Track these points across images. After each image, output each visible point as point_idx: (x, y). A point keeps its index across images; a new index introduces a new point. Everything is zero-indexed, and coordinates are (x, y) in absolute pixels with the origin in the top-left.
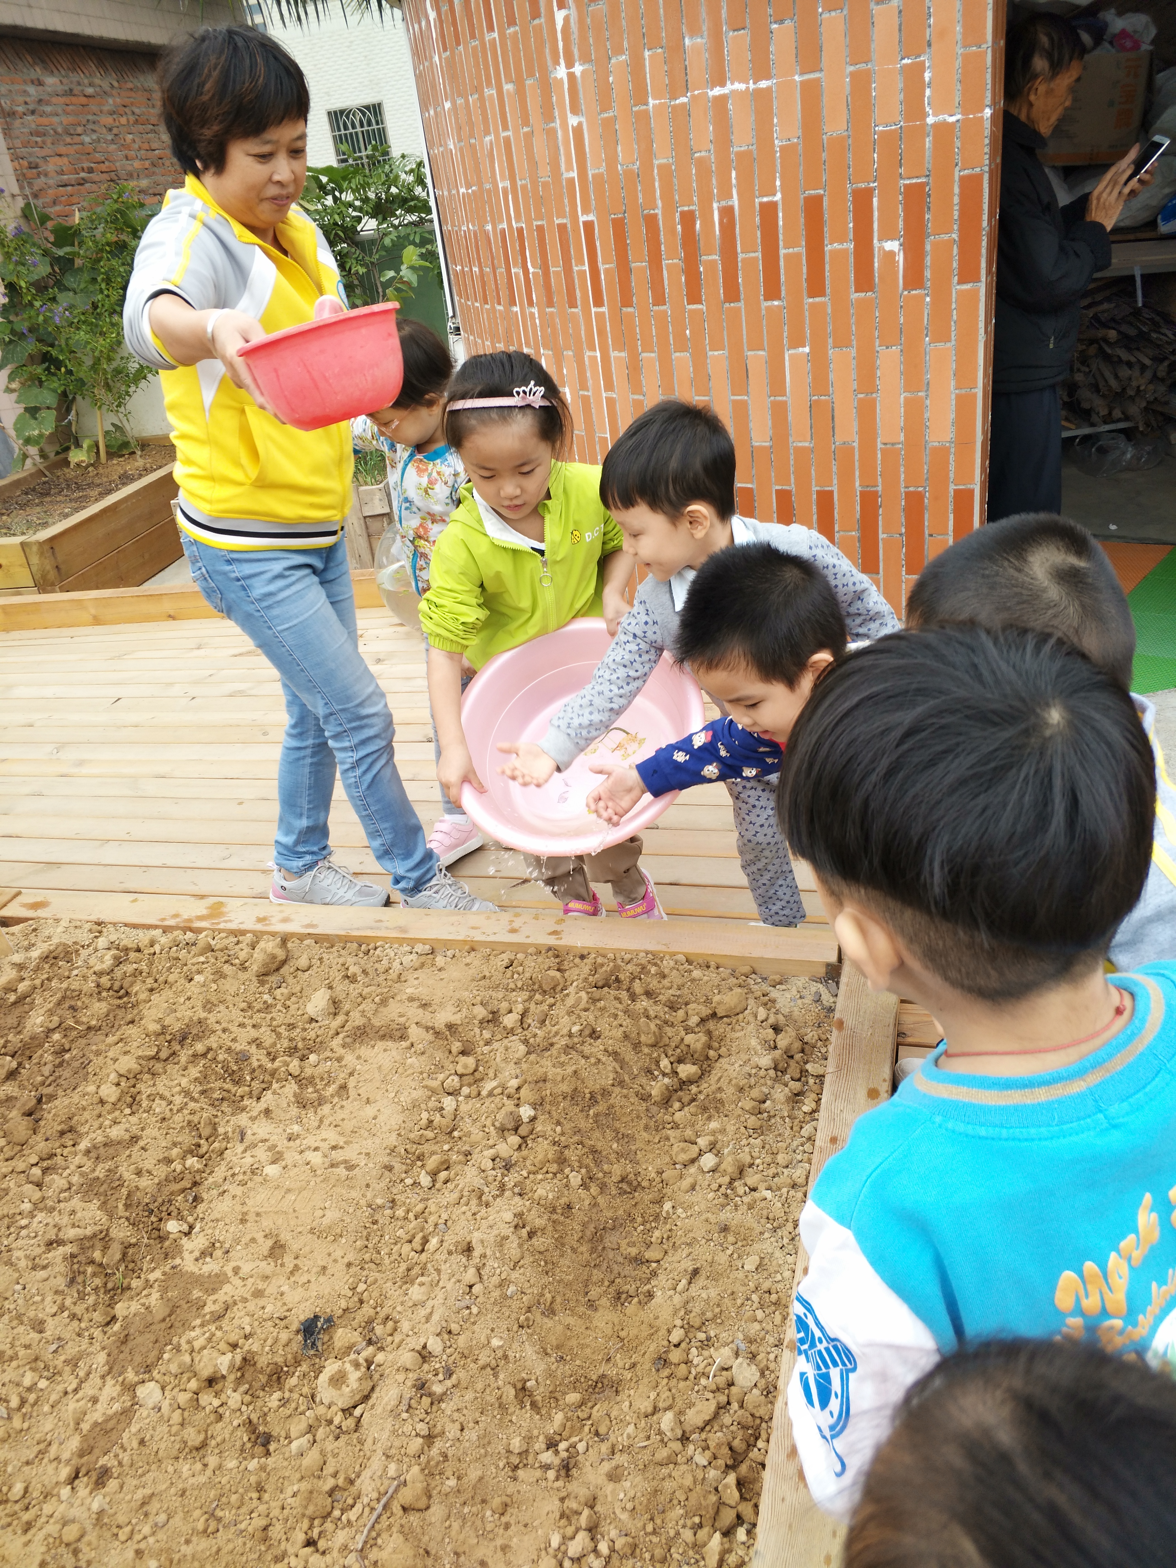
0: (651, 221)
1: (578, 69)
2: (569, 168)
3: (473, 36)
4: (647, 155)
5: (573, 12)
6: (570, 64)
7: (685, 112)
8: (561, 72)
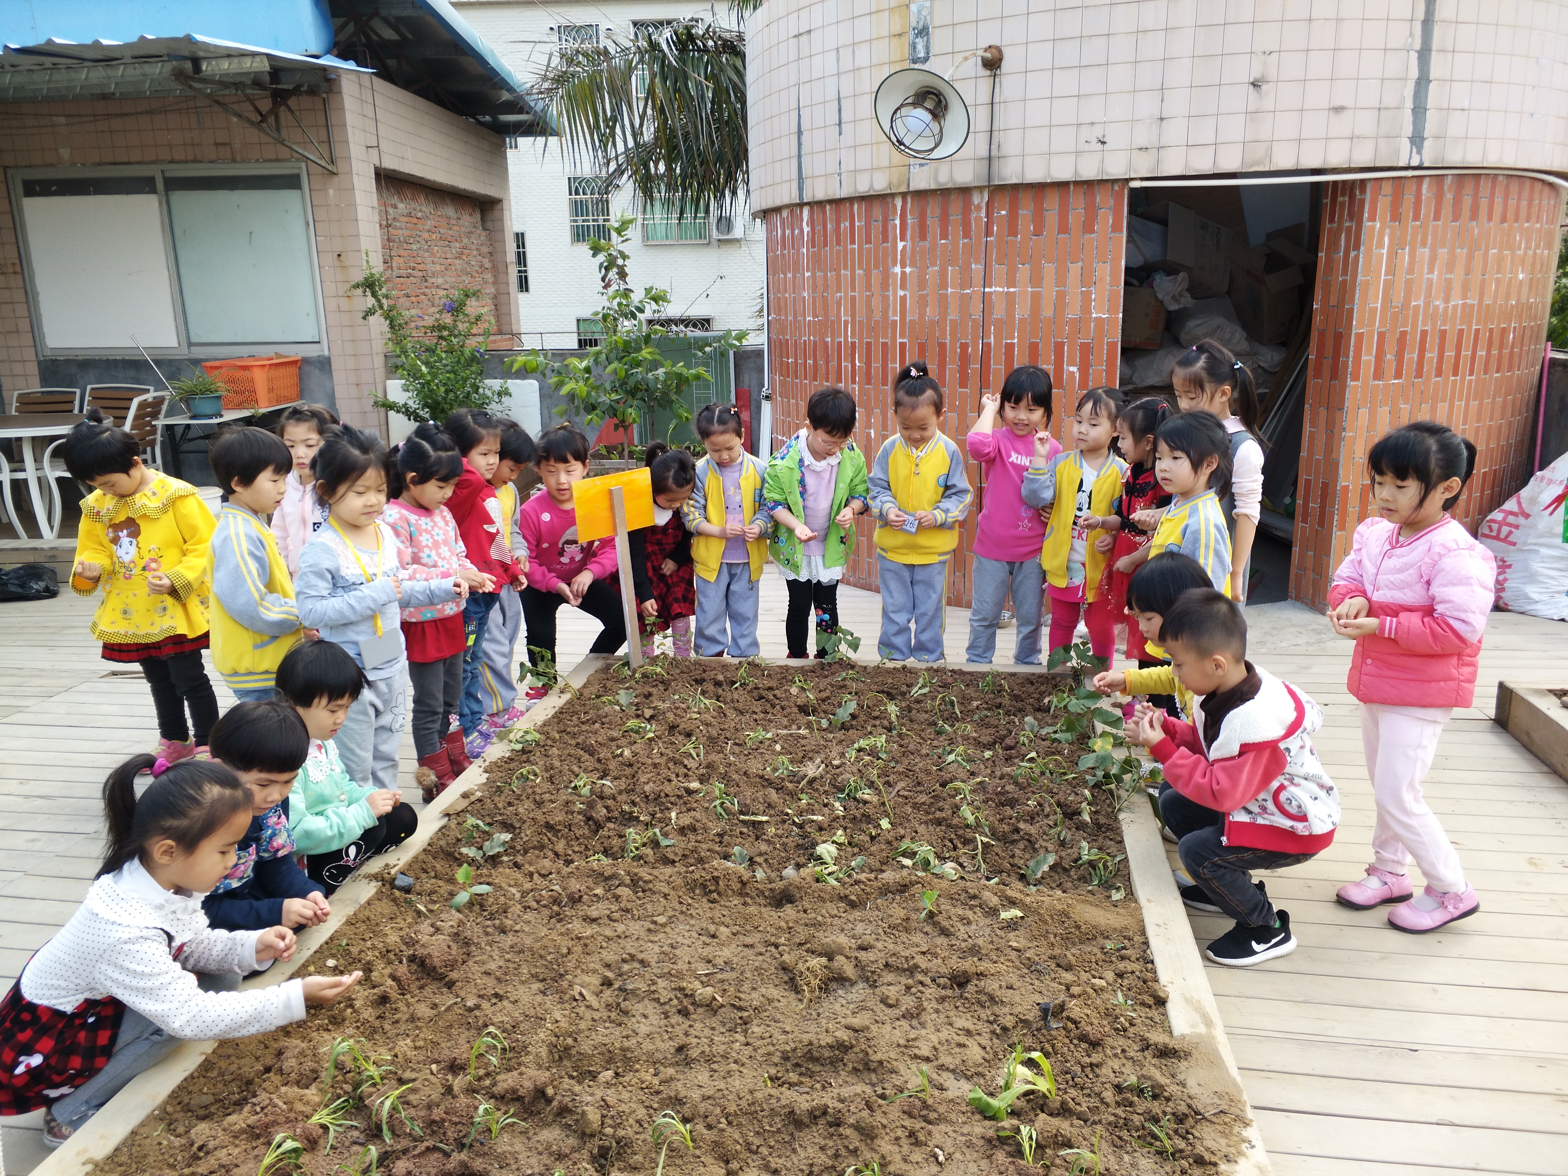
0: (942, 346)
1: (908, 270)
2: (895, 314)
3: (838, 244)
4: (944, 313)
5: (909, 244)
6: (903, 266)
7: (969, 296)
8: (898, 269)
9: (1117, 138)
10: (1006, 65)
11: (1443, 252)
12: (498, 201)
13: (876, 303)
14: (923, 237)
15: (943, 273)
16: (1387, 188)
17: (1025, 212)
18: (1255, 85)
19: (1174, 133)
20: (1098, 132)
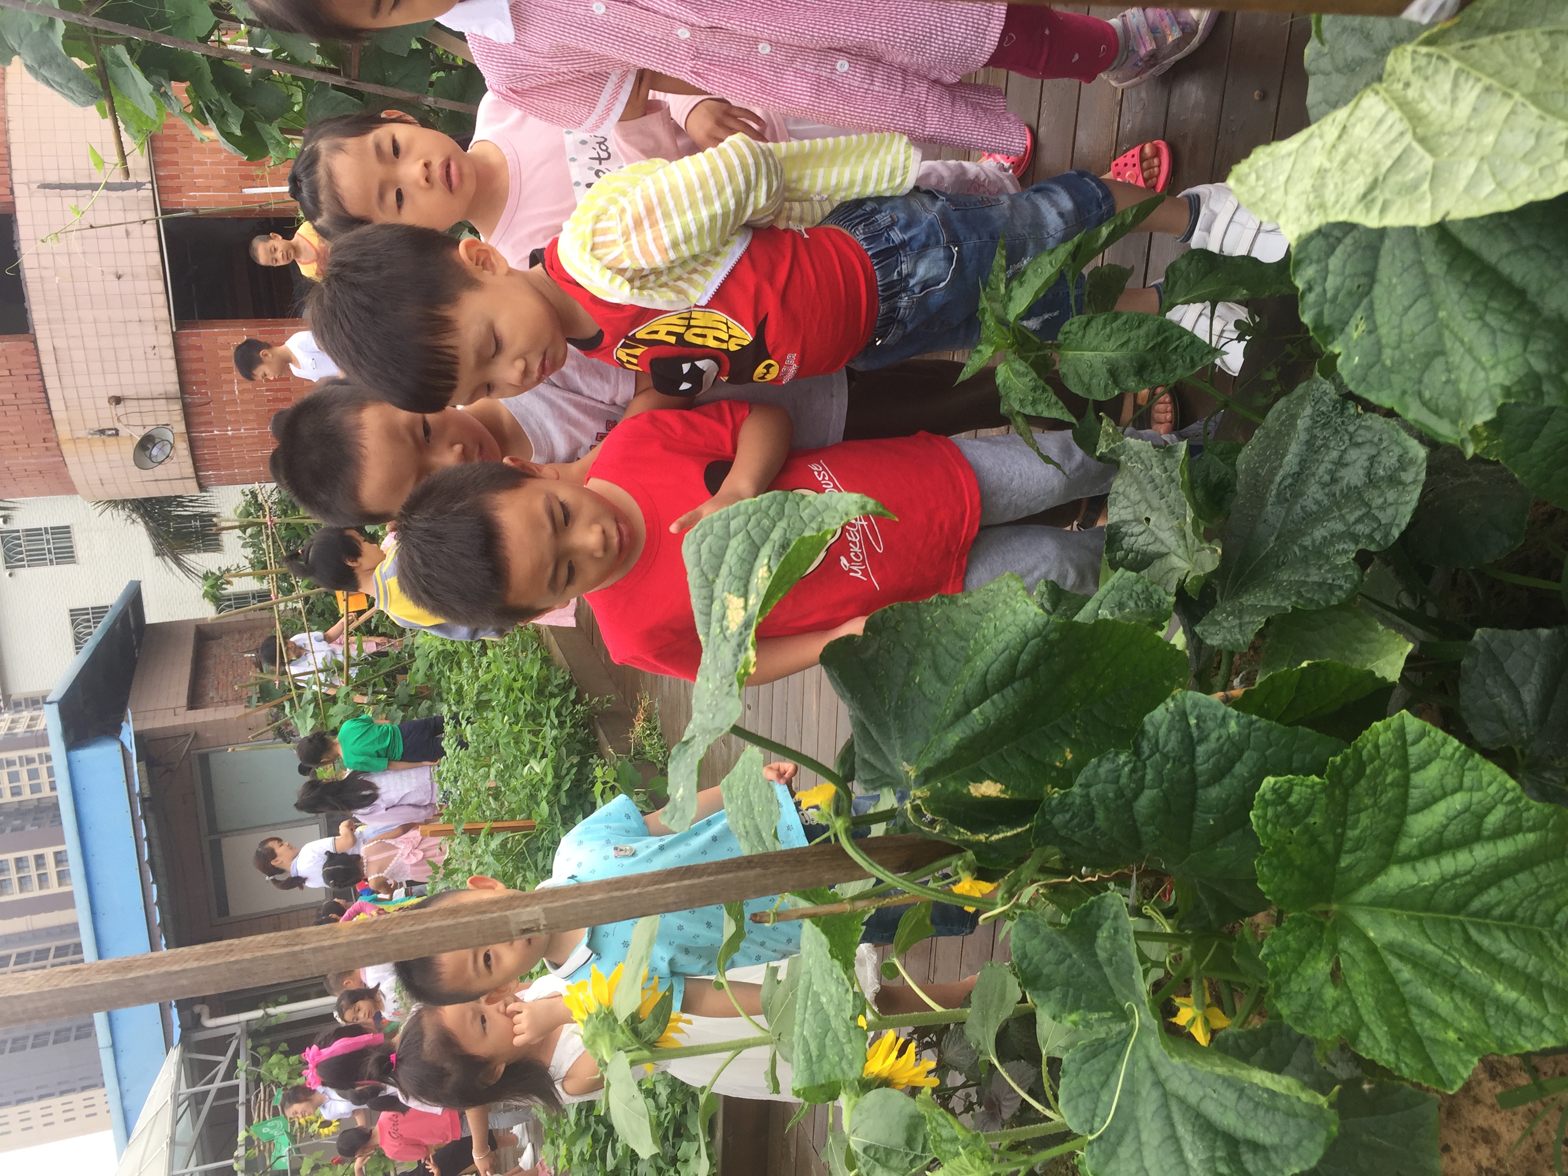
9: (152, 340)
10: (118, 394)
11: (196, 157)
12: (197, 627)
13: (250, 441)
14: (211, 423)
15: (230, 413)
16: (164, 197)
17: (194, 378)
18: (119, 277)
19: (147, 314)
20: (149, 350)
